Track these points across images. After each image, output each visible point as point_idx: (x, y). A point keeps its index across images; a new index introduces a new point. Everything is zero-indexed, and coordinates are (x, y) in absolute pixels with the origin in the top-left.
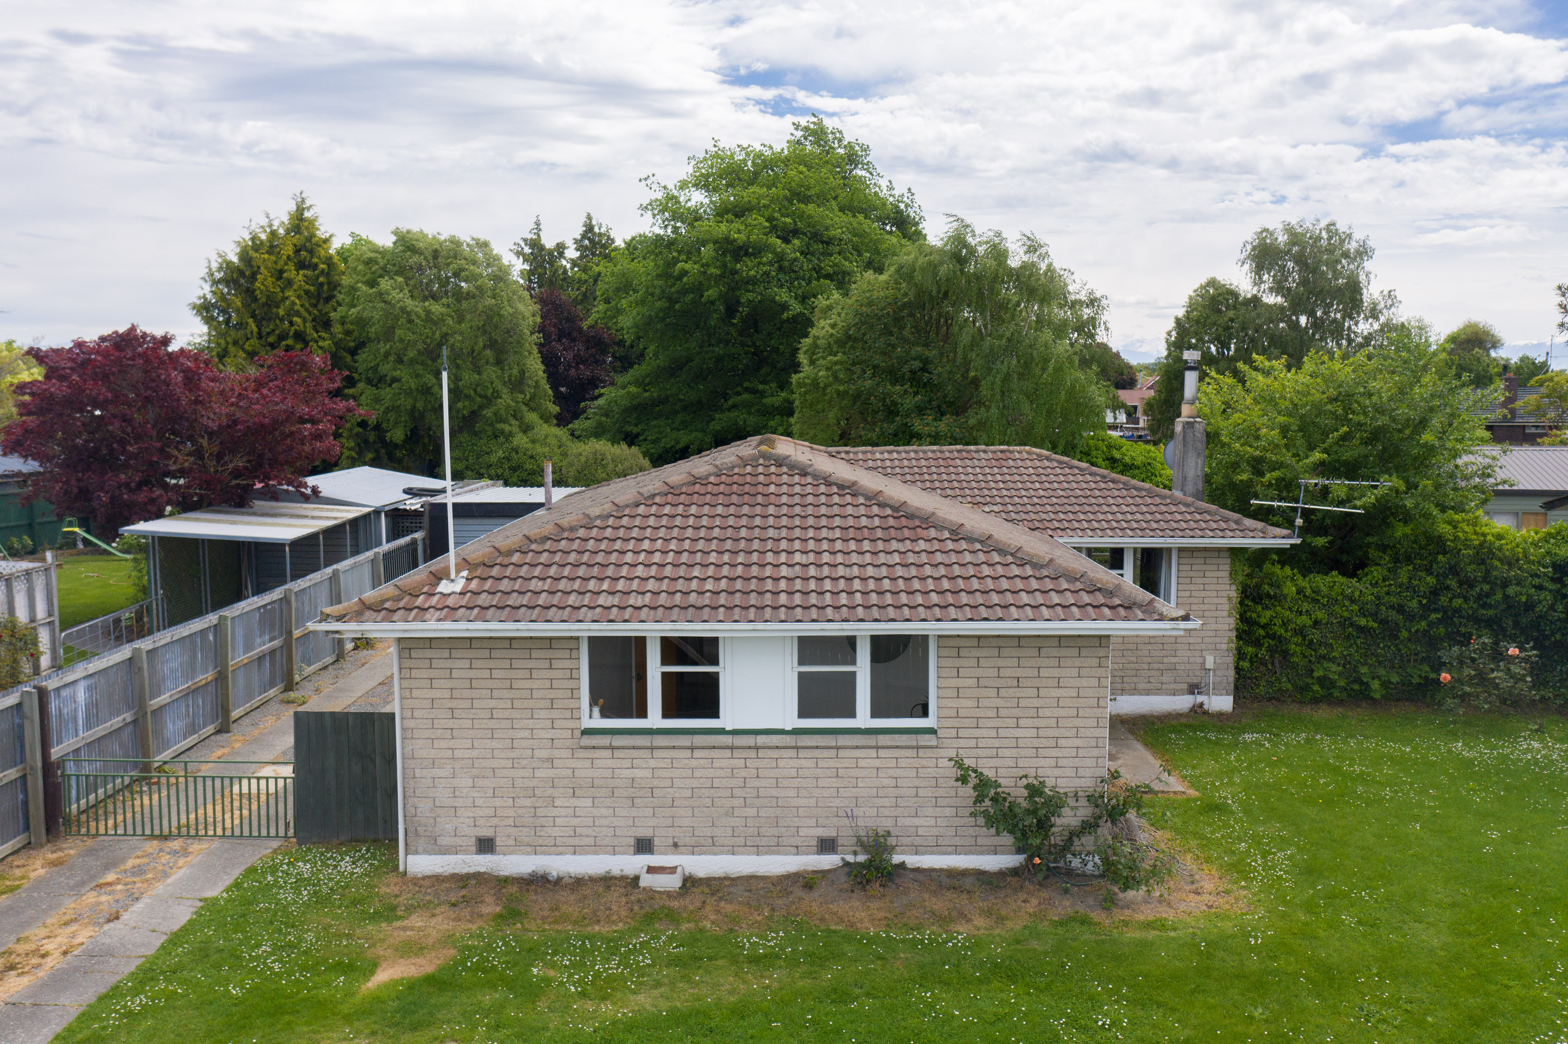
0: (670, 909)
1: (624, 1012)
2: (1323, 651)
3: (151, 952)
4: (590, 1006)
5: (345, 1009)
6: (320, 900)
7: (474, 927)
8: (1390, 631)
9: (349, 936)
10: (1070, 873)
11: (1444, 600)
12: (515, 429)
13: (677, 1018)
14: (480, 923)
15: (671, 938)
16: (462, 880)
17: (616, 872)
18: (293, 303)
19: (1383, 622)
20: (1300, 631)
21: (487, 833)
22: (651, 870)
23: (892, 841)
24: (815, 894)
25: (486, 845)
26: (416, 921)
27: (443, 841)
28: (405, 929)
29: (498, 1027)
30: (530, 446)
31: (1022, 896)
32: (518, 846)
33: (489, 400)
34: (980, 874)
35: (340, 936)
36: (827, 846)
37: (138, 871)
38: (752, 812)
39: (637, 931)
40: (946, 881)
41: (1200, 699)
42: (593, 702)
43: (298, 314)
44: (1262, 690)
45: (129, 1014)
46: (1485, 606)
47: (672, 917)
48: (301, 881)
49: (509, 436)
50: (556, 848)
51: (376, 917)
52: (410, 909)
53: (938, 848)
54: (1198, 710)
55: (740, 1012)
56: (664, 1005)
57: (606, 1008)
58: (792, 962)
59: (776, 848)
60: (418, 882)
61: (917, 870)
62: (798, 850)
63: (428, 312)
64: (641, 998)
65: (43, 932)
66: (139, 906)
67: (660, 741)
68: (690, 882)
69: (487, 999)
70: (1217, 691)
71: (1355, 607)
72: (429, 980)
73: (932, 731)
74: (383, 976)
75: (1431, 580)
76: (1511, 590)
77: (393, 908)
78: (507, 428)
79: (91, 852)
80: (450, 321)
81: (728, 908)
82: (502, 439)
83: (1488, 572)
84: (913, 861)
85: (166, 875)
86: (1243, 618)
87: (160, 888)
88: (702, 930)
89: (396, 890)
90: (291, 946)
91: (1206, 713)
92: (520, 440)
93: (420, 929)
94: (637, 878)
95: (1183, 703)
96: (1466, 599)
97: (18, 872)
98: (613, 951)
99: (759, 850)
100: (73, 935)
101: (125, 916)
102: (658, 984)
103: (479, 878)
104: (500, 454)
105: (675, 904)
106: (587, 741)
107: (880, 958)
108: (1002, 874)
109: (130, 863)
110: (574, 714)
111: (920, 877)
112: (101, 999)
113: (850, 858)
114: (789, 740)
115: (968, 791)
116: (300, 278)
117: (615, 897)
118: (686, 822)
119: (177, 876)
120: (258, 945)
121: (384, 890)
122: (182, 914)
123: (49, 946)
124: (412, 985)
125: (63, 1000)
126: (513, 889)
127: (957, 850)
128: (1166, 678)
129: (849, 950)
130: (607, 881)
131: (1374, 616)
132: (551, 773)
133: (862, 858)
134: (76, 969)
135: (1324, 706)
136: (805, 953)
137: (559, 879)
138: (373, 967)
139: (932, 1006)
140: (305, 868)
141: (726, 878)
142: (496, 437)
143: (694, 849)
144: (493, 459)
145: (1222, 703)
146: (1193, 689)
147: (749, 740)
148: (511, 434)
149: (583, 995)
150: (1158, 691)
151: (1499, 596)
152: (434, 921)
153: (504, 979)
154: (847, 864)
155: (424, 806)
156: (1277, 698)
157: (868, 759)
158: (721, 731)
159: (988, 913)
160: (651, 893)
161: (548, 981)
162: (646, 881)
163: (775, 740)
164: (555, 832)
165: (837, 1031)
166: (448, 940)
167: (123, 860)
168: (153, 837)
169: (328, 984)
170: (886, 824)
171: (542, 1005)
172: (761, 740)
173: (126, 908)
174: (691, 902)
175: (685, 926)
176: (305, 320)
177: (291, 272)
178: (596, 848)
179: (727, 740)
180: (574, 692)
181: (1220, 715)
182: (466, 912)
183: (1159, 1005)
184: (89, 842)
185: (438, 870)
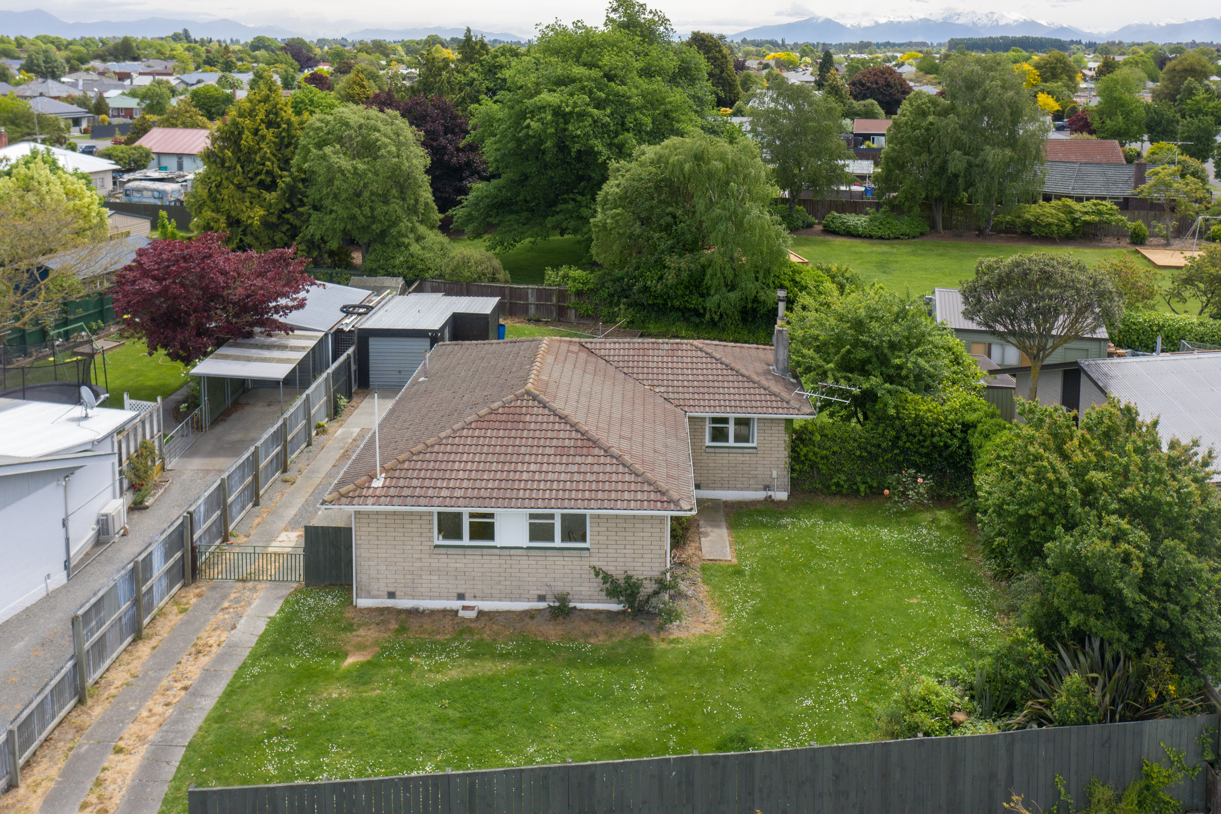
0: (470, 628)
1: (445, 679)
2: (838, 467)
3: (253, 645)
4: (432, 676)
5: (336, 675)
6: (320, 620)
7: (386, 635)
8: (874, 458)
9: (335, 640)
10: (648, 613)
11: (900, 443)
12: (412, 241)
13: (467, 682)
14: (389, 634)
15: (469, 644)
16: (381, 611)
17: (448, 608)
18: (266, 153)
19: (870, 453)
20: (826, 457)
21: (392, 589)
22: (464, 608)
23: (570, 597)
24: (534, 621)
25: (392, 595)
26: (362, 632)
27: (373, 593)
28: (357, 636)
29: (396, 684)
30: (421, 252)
31: (623, 625)
32: (406, 596)
33: (394, 223)
34: (609, 613)
35: (331, 639)
36: (541, 598)
37: (237, 601)
38: (508, 583)
39: (454, 639)
40: (593, 616)
41: (770, 493)
42: (440, 531)
43: (269, 160)
44: (806, 487)
45: (254, 676)
46: (923, 447)
47: (470, 631)
48: (311, 609)
49: (407, 246)
50: (422, 597)
51: (345, 629)
52: (359, 626)
53: (590, 601)
54: (769, 499)
55: (491, 680)
56: (462, 676)
57: (439, 676)
58: (516, 657)
59: (519, 599)
60: (361, 610)
61: (581, 610)
62: (529, 600)
63: (355, 168)
64: (453, 672)
65: (206, 635)
66: (242, 621)
67: (468, 551)
68: (481, 613)
69: (392, 671)
70: (779, 489)
71: (856, 444)
72: (369, 662)
73: (588, 549)
74: (350, 660)
75: (893, 433)
76: (935, 439)
77: (352, 625)
78: (406, 241)
79: (213, 588)
80: (370, 175)
81: (495, 627)
82: (403, 248)
83: (921, 431)
84: (580, 606)
85: (250, 604)
86: (793, 450)
87: (249, 611)
88: (482, 640)
89: (352, 615)
90: (311, 644)
91: (773, 501)
92: (415, 248)
93: (364, 637)
94: (457, 611)
95: (761, 495)
96: (912, 443)
97: (184, 600)
98: (444, 650)
99: (511, 600)
100: (219, 636)
101: (238, 626)
102: (461, 666)
103: (388, 609)
104: (402, 259)
105: (473, 625)
106: (437, 551)
107: (553, 655)
108: (618, 613)
109: (233, 596)
110: (431, 539)
111: (582, 614)
112: (240, 668)
113: (552, 604)
114: (524, 552)
115: (600, 579)
116: (269, 134)
117: (447, 622)
118: (480, 587)
119: (255, 603)
120: (298, 644)
121: (347, 615)
122: (261, 626)
123: (211, 641)
124: (363, 665)
125: (225, 668)
126: (403, 616)
127: (599, 602)
128: (752, 482)
129: (541, 651)
130: (444, 612)
131: (865, 449)
132: (420, 564)
133: (557, 604)
134: (226, 654)
135: (838, 497)
136: (523, 653)
137: (424, 611)
138: (346, 655)
139: (568, 678)
140: (311, 601)
141: (497, 612)
142: (399, 246)
143: (483, 599)
144: (397, 262)
145: (782, 495)
146: (766, 488)
147: (507, 552)
148: (409, 244)
149: (430, 671)
150: (748, 489)
151: (927, 443)
152: (369, 633)
153: (399, 664)
154: (550, 607)
155: (365, 578)
156: (814, 492)
157: (560, 561)
158: (495, 547)
159: (606, 633)
160: (464, 619)
161: (416, 664)
162: (461, 613)
163: (519, 552)
164: (422, 590)
165: (528, 689)
166: (376, 643)
167: (229, 594)
168: (238, 580)
169: (329, 664)
170: (568, 589)
171: (414, 675)
172: (513, 552)
173: (238, 621)
174: (479, 625)
175: (476, 637)
176: (273, 163)
177: (264, 130)
178: (440, 597)
179: (497, 552)
180: (431, 530)
181: (780, 503)
182: (383, 628)
183: (659, 680)
184: (211, 583)
185: (371, 605)
